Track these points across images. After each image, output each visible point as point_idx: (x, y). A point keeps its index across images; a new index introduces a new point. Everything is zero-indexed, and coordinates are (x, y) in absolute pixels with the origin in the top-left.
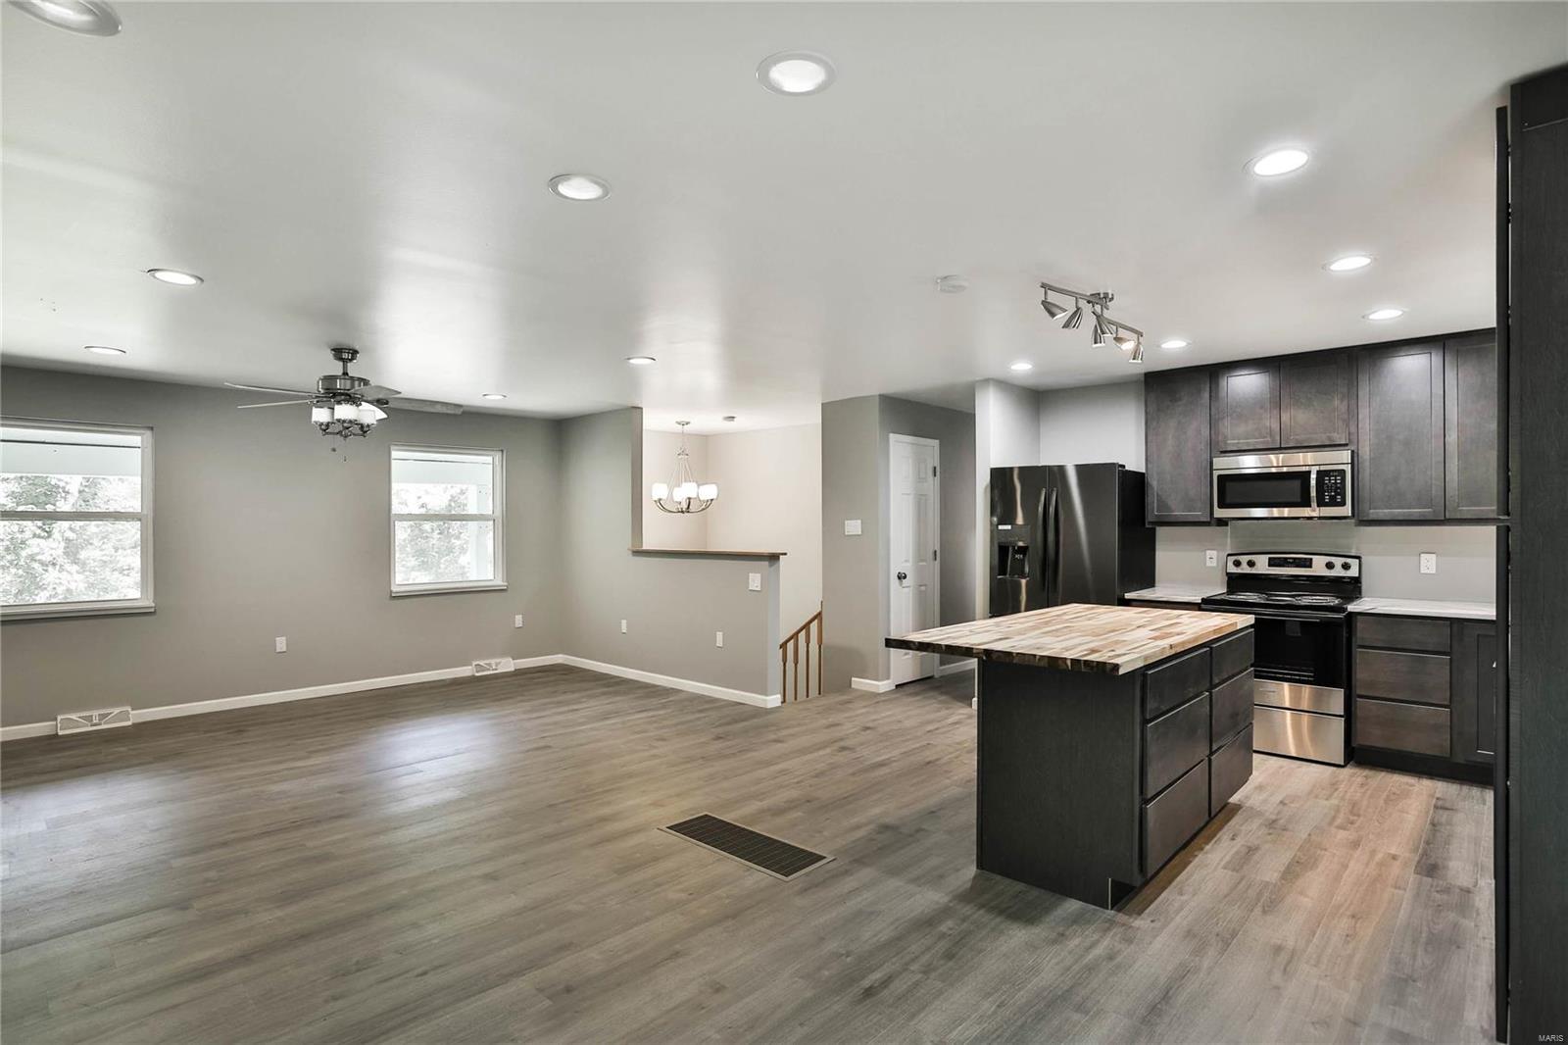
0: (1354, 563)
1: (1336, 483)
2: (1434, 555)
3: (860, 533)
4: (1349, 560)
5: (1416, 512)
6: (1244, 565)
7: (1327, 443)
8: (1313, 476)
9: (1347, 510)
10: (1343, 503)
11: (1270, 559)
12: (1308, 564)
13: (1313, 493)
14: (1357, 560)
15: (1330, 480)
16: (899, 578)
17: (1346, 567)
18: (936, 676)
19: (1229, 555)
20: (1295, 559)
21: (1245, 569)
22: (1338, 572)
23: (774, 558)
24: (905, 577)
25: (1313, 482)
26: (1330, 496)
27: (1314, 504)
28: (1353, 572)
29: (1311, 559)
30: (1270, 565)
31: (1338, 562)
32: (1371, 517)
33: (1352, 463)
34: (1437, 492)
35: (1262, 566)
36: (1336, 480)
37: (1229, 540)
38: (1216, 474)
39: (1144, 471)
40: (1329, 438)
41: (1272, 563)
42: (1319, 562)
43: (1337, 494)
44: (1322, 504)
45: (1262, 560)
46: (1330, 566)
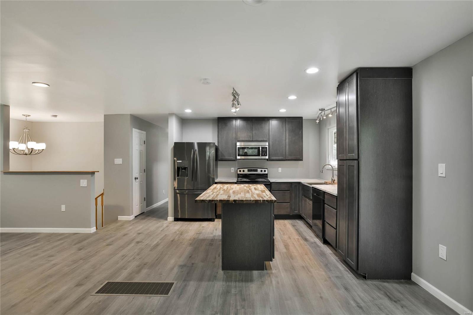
2: (281, 168)
3: (122, 163)
4: (265, 169)
5: (281, 158)
6: (242, 171)
7: (263, 140)
8: (261, 148)
9: (267, 157)
10: (267, 155)
11: (248, 170)
12: (257, 171)
13: (261, 153)
14: (268, 169)
16: (135, 179)
17: (265, 171)
18: (145, 212)
19: (238, 169)
20: (254, 169)
21: (242, 173)
22: (263, 172)
23: (93, 173)
24: (137, 179)
25: (261, 150)
26: (264, 154)
28: (266, 173)
29: (257, 170)
30: (248, 171)
31: (263, 170)
32: (272, 159)
33: (268, 146)
34: (284, 153)
35: (246, 172)
36: (265, 149)
37: (237, 164)
38: (237, 147)
39: (217, 145)
41: (249, 171)
42: (259, 170)
43: (265, 153)
44: (262, 155)
45: (246, 170)
46: (261, 171)
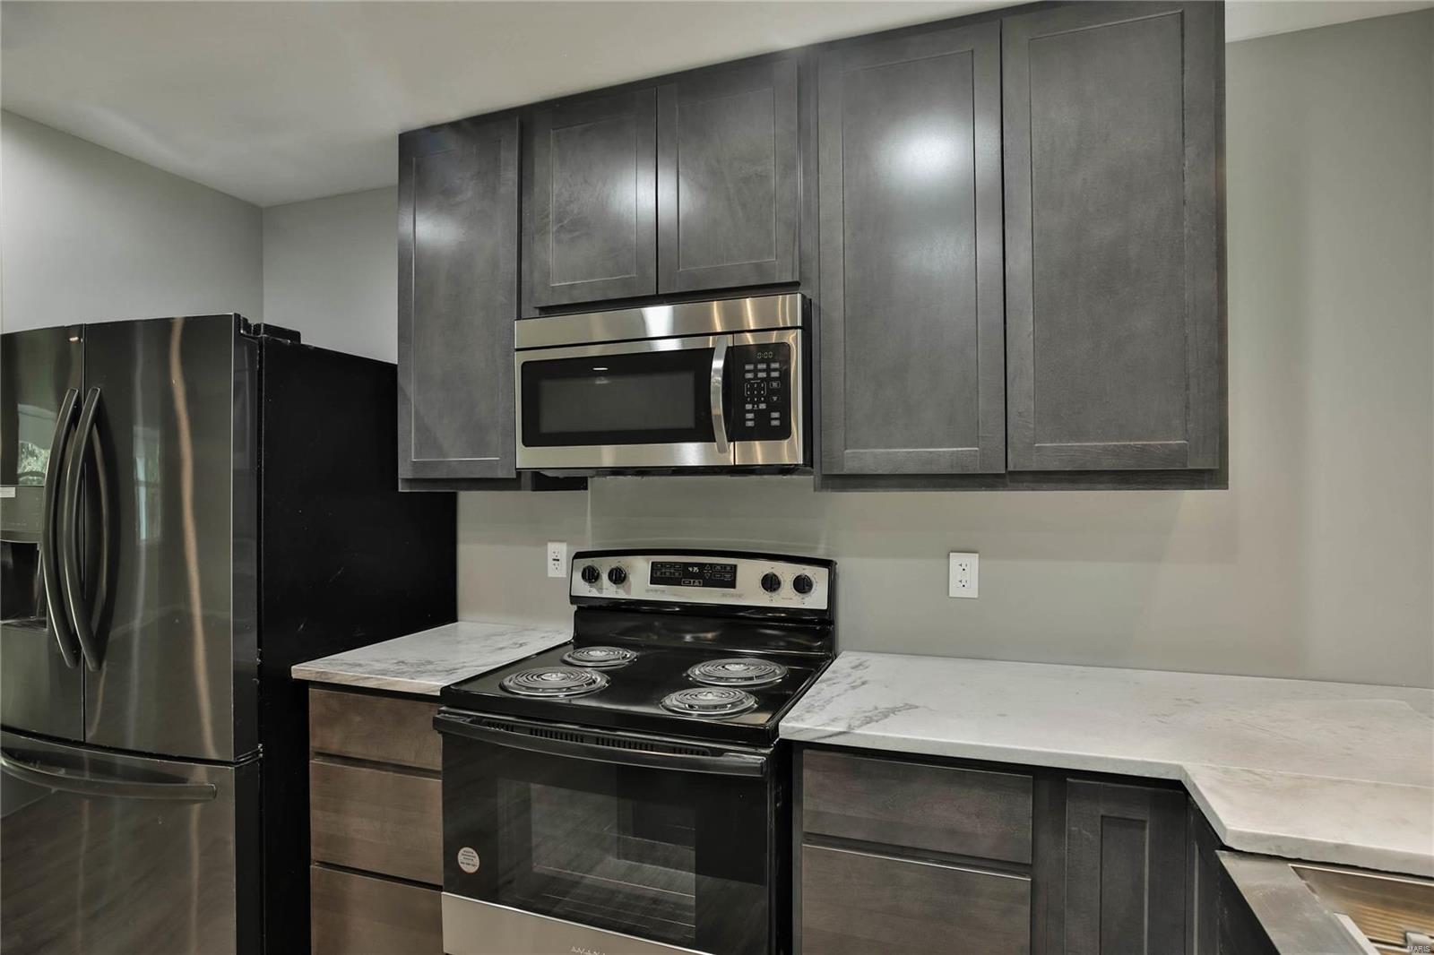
0: (819, 576)
1: (769, 379)
2: (977, 555)
4: (807, 571)
5: (945, 454)
6: (605, 579)
7: (753, 282)
8: (718, 364)
9: (790, 451)
10: (783, 432)
11: (652, 565)
12: (727, 579)
13: (717, 408)
14: (824, 571)
15: (755, 371)
17: (802, 585)
19: (580, 555)
20: (701, 566)
21: (608, 590)
22: (787, 598)
25: (717, 379)
26: (757, 413)
27: (721, 431)
28: (817, 599)
29: (734, 567)
30: (656, 583)
31: (787, 572)
32: (851, 468)
33: (806, 328)
35: (640, 585)
36: (768, 370)
37: (589, 518)
38: (518, 360)
39: (393, 358)
41: (661, 575)
42: (750, 573)
43: (771, 408)
44: (738, 433)
45: (640, 568)
46: (770, 583)
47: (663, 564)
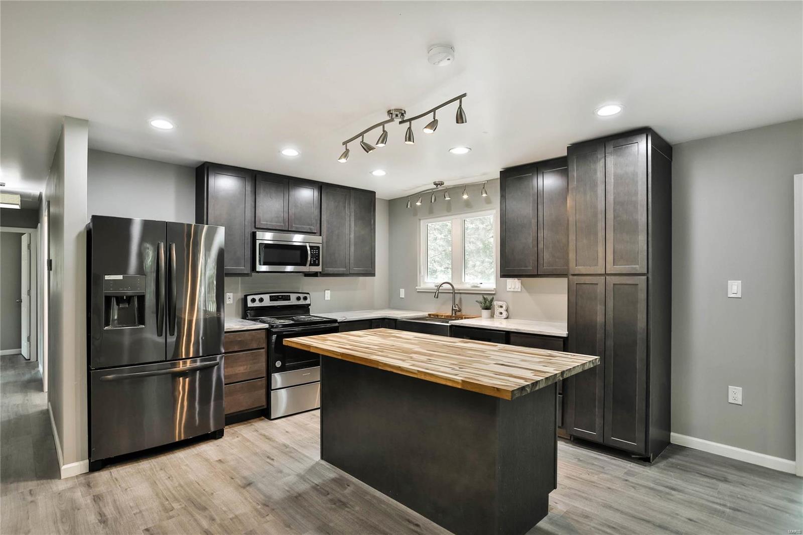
0: (307, 296)
1: (316, 254)
2: (330, 290)
4: (305, 295)
6: (257, 300)
8: (309, 249)
9: (320, 269)
10: (318, 265)
11: (270, 296)
12: (288, 298)
13: (309, 259)
15: (313, 251)
17: (305, 299)
19: (247, 295)
20: (282, 296)
21: (257, 304)
22: (302, 302)
25: (309, 252)
26: (313, 260)
28: (308, 302)
29: (290, 296)
30: (270, 301)
31: (301, 296)
32: (326, 272)
33: (322, 244)
34: (347, 261)
35: (267, 301)
36: (316, 252)
38: (258, 242)
40: (310, 229)
41: (272, 299)
42: (293, 297)
43: (317, 260)
44: (311, 265)
45: (266, 297)
46: (299, 299)
47: (273, 296)
